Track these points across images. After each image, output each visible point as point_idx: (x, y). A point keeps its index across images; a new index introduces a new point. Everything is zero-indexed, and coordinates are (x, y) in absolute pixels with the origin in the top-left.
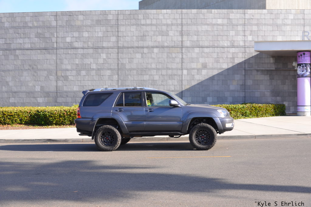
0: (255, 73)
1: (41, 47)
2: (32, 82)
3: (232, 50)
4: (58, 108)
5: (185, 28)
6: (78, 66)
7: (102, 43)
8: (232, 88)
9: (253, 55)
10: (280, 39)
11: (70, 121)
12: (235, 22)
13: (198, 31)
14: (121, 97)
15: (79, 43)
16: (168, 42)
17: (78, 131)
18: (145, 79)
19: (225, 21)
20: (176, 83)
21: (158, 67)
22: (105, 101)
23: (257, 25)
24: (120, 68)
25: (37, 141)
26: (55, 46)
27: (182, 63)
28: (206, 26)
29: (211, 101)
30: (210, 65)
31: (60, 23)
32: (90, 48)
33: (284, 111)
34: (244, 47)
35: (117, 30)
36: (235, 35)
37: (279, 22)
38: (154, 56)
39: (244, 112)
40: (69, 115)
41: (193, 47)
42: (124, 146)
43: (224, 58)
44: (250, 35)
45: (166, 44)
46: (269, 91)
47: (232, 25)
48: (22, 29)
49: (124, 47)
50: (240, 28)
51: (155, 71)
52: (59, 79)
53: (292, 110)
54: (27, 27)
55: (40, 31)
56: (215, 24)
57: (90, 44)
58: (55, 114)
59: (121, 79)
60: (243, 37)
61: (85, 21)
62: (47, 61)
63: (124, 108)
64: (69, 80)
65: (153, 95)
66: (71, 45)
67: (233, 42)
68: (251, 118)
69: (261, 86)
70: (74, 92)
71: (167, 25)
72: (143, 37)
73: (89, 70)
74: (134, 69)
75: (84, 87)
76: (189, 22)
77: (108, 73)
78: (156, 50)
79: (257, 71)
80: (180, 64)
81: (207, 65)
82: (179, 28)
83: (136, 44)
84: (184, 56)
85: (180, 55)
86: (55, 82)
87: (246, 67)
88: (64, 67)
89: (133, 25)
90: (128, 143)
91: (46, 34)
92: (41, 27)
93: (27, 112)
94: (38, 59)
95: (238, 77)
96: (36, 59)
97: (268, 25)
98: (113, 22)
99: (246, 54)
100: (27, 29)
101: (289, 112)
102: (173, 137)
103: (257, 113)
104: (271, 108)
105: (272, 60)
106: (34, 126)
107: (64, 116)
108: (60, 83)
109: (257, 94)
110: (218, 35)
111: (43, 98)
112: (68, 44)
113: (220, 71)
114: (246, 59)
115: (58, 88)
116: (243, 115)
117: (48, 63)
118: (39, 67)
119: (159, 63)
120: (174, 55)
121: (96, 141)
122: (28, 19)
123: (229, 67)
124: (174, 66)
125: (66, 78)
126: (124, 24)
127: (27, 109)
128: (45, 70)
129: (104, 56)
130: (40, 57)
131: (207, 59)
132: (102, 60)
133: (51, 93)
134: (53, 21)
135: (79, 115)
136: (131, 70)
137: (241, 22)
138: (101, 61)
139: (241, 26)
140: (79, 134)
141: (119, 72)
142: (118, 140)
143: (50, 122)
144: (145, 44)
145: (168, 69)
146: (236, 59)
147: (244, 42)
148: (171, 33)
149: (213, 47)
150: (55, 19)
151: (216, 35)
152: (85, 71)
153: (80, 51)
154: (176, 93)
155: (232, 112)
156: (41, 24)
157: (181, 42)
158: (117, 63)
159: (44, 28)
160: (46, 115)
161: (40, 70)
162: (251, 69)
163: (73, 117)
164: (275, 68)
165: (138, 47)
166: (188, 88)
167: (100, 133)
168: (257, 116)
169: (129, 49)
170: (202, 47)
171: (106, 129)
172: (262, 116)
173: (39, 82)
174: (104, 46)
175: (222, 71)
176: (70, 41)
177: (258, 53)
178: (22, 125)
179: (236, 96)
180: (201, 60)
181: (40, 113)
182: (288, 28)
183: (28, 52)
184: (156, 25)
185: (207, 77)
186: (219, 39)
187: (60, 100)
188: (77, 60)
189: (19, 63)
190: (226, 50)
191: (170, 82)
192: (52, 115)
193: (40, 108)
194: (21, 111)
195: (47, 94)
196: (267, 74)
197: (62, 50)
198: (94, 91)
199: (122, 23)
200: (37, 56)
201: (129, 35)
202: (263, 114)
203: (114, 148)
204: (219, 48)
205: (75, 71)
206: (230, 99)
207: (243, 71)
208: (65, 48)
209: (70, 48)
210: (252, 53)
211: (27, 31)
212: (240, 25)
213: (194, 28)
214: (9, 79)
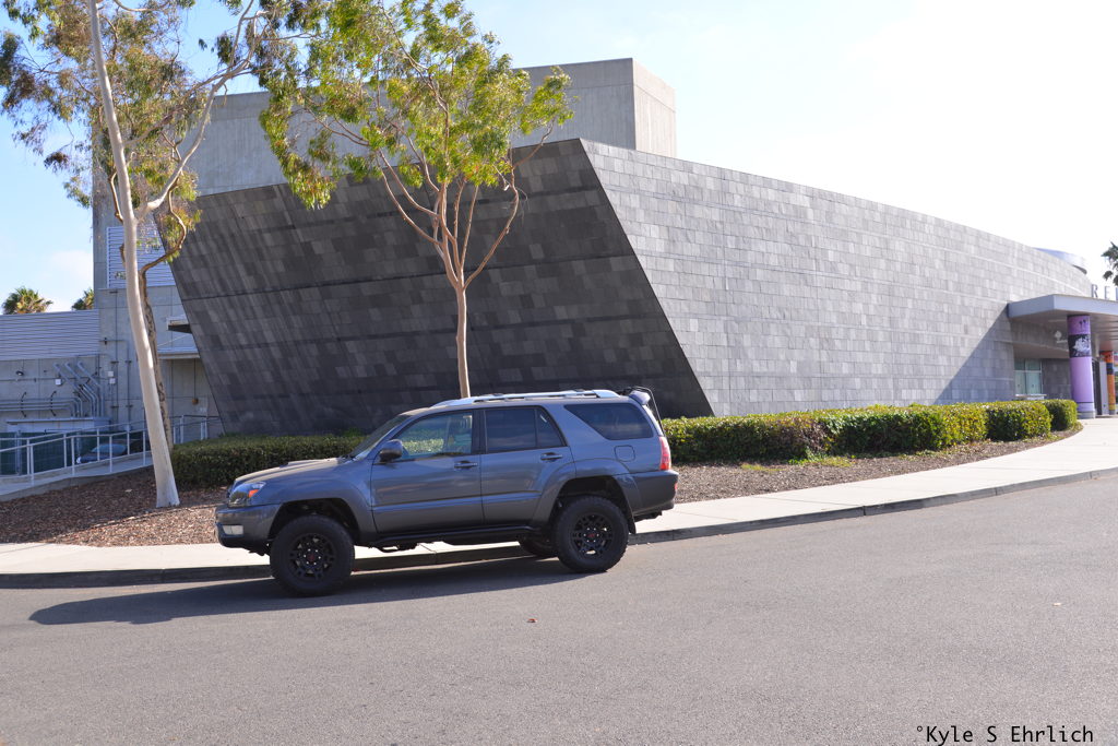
0: (1000, 346)
9: (998, 315)
23: (998, 263)
37: (1010, 261)
43: (980, 319)
54: (771, 215)
55: (791, 229)
60: (990, 282)
66: (834, 268)
67: (983, 290)
70: (845, 378)
76: (950, 245)
79: (1002, 344)
80: (947, 325)
86: (818, 352)
87: (995, 335)
88: (828, 318)
91: (799, 236)
95: (989, 355)
99: (993, 312)
108: (824, 359)
112: (830, 265)
114: (994, 321)
115: (822, 366)
118: (794, 314)
125: (830, 344)
129: (874, 297)
131: (967, 318)
134: (808, 209)
138: (872, 310)
139: (988, 263)
146: (987, 320)
147: (991, 291)
150: (810, 204)
152: (855, 330)
153: (848, 285)
156: (791, 211)
158: (890, 315)
159: (797, 222)
162: (998, 340)
165: (909, 286)
169: (900, 288)
170: (963, 295)
173: (796, 352)
174: (874, 277)
176: (834, 260)
180: (964, 319)
183: (776, 276)
184: (923, 245)
185: (969, 353)
186: (974, 283)
188: (844, 303)
190: (979, 304)
197: (824, 278)
201: (900, 259)
205: (843, 329)
207: (993, 344)
208: (827, 274)
209: (833, 275)
210: (997, 312)
211: (771, 223)
213: (955, 258)
214: (747, 341)
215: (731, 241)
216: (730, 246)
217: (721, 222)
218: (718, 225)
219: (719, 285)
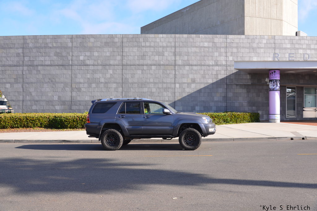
0: (234, 87)
1: (59, 63)
2: (51, 92)
3: (216, 68)
4: (72, 114)
5: (177, 50)
6: (89, 80)
7: (109, 61)
8: (216, 99)
9: (234, 72)
10: (255, 59)
11: (82, 125)
12: (218, 45)
13: (188, 52)
14: (123, 106)
15: (91, 61)
16: (164, 61)
17: (88, 133)
18: (144, 91)
19: (211, 44)
20: (170, 95)
21: (155, 81)
22: (110, 109)
23: (237, 47)
24: (123, 81)
25: (54, 141)
26: (71, 63)
27: (175, 78)
28: (195, 48)
29: (199, 109)
30: (198, 80)
31: (75, 44)
32: (99, 65)
33: (259, 119)
34: (226, 65)
35: (121, 50)
36: (219, 56)
37: (255, 45)
38: (152, 72)
39: (226, 119)
40: (81, 120)
41: (184, 65)
42: (126, 147)
43: (210, 75)
44: (231, 56)
45: (162, 63)
46: (246, 102)
47: (216, 47)
48: (44, 49)
49: (127, 65)
50: (223, 50)
51: (153, 84)
52: (74, 90)
53: (265, 117)
54: (48, 47)
55: (58, 50)
56: (202, 46)
57: (100, 62)
58: (70, 119)
59: (125, 91)
60: (225, 58)
61: (95, 43)
62: (64, 76)
63: (126, 114)
64: (82, 91)
65: (150, 104)
66: (83, 62)
67: (216, 61)
68: (231, 124)
69: (239, 97)
70: (86, 101)
71: (163, 47)
72: (143, 57)
73: (98, 83)
74: (135, 83)
75: (94, 97)
76: (181, 44)
77: (114, 85)
78: (153, 67)
79: (237, 85)
80: (174, 79)
81: (196, 80)
82: (173, 50)
83: (137, 63)
84: (177, 73)
85: (173, 71)
86: (71, 93)
87: (228, 82)
88: (77, 80)
89: (135, 46)
90: (129, 143)
91: (63, 53)
92: (59, 47)
93: (47, 118)
94: (57, 73)
95: (220, 90)
96: (55, 73)
97: (245, 48)
98: (119, 44)
99: (228, 71)
100: (48, 49)
101: (263, 120)
102: (166, 139)
103: (236, 120)
104: (247, 116)
105: (248, 77)
106: (52, 129)
107: (77, 121)
108: (74, 94)
109: (237, 104)
110: (204, 56)
111: (60, 106)
112: (81, 61)
113: (206, 85)
114: (227, 75)
115: (73, 98)
116: (224, 121)
117: (64, 77)
118: (57, 80)
119: (156, 78)
120: (168, 72)
121: (102, 142)
122: (48, 41)
123: (213, 82)
124: (169, 80)
125: (79, 89)
126: (128, 45)
127: (46, 115)
128: (62, 83)
129: (111, 72)
130: (58, 72)
131: (195, 75)
132: (110, 75)
133: (67, 102)
134: (69, 43)
135: (88, 120)
136: (133, 83)
137: (223, 45)
138: (108, 76)
139: (224, 49)
140: (89, 136)
141: (123, 86)
142: (121, 141)
143: (65, 126)
144: (145, 62)
145: (164, 83)
146: (219, 75)
147: (226, 61)
148: (166, 54)
149: (201, 65)
150: (70, 41)
151: (203, 55)
152: (95, 84)
153: (91, 68)
154: (170, 103)
155: (216, 119)
156: (59, 45)
157: (174, 61)
158: (122, 77)
159: (62, 48)
160: (62, 120)
161: (58, 83)
162: (232, 84)
163: (85, 122)
164: (251, 83)
165: (139, 65)
166: (180, 99)
167: (106, 135)
168: (236, 122)
169: (132, 66)
170: (192, 65)
171: (110, 132)
172: (241, 122)
173: (57, 92)
174: (111, 63)
175: (208, 85)
176: (83, 59)
177: (238, 70)
178: (42, 129)
179: (219, 106)
180: (191, 76)
181: (57, 118)
182: (262, 50)
183: (48, 68)
184: (154, 47)
185: (195, 90)
186: (206, 59)
187: (74, 108)
188: (88, 75)
189: (41, 76)
190: (211, 68)
191: (165, 94)
192: (67, 120)
193: (57, 114)
194: (41, 116)
195: (63, 103)
196: (245, 88)
197: (77, 66)
198: (101, 101)
199: (126, 45)
200: (55, 71)
201: (132, 55)
202: (241, 121)
203: (117, 148)
204: (205, 66)
205: (87, 84)
206: (214, 108)
207: (225, 86)
208: (79, 65)
209: (83, 65)
210: (232, 71)
211: (47, 50)
212: (223, 47)
213: (185, 50)
214: (32, 90)
215: (27, 59)
216: (26, 60)
217: (23, 53)
218: (21, 54)
219: (20, 73)
